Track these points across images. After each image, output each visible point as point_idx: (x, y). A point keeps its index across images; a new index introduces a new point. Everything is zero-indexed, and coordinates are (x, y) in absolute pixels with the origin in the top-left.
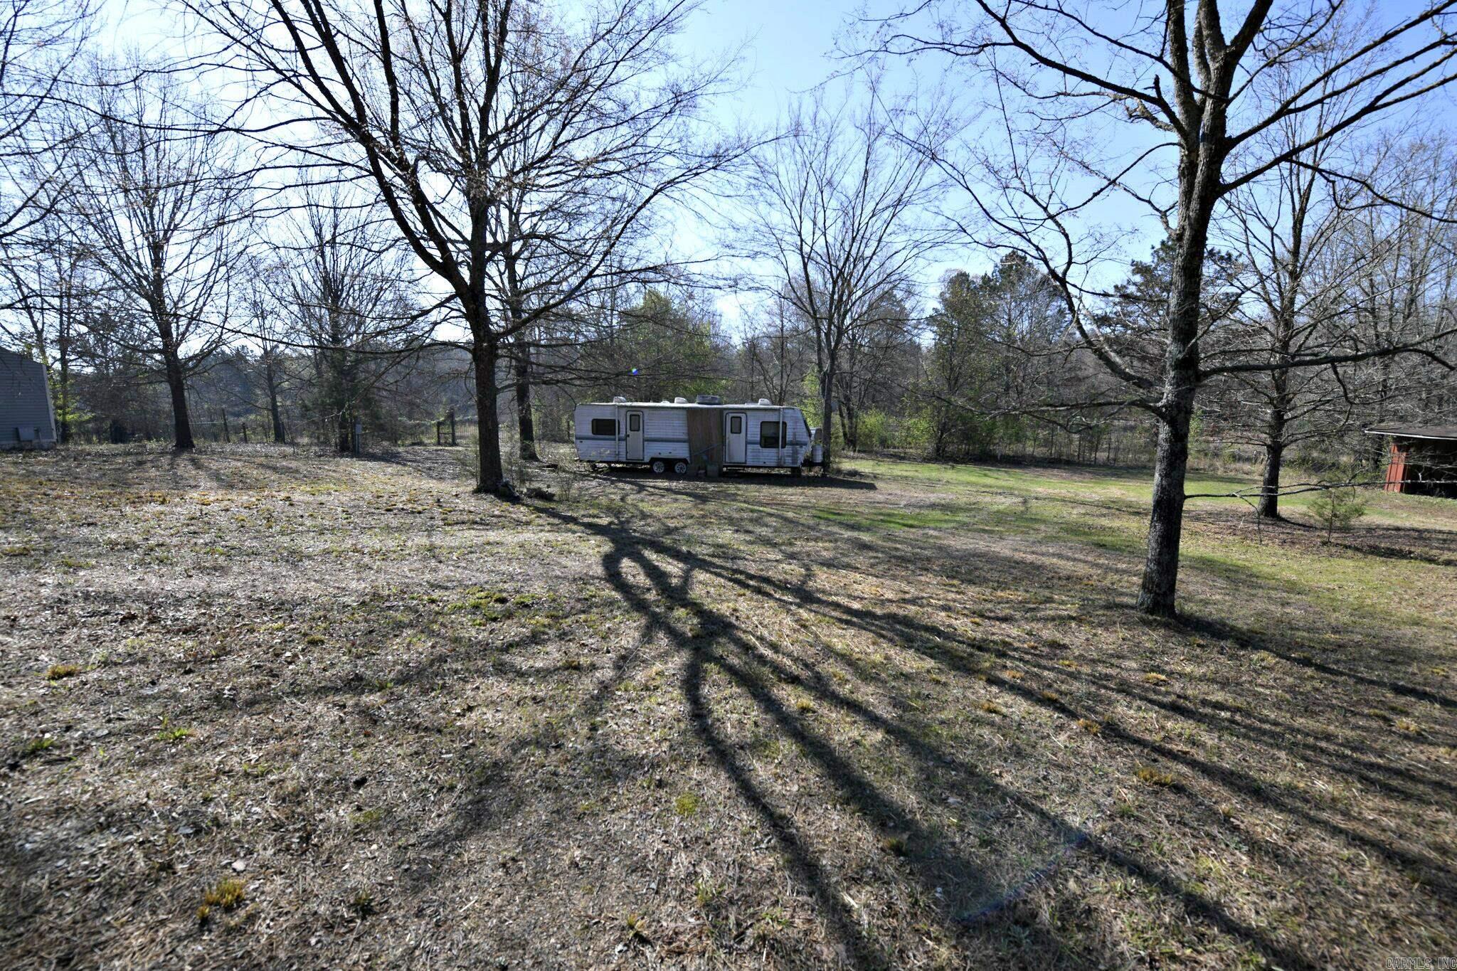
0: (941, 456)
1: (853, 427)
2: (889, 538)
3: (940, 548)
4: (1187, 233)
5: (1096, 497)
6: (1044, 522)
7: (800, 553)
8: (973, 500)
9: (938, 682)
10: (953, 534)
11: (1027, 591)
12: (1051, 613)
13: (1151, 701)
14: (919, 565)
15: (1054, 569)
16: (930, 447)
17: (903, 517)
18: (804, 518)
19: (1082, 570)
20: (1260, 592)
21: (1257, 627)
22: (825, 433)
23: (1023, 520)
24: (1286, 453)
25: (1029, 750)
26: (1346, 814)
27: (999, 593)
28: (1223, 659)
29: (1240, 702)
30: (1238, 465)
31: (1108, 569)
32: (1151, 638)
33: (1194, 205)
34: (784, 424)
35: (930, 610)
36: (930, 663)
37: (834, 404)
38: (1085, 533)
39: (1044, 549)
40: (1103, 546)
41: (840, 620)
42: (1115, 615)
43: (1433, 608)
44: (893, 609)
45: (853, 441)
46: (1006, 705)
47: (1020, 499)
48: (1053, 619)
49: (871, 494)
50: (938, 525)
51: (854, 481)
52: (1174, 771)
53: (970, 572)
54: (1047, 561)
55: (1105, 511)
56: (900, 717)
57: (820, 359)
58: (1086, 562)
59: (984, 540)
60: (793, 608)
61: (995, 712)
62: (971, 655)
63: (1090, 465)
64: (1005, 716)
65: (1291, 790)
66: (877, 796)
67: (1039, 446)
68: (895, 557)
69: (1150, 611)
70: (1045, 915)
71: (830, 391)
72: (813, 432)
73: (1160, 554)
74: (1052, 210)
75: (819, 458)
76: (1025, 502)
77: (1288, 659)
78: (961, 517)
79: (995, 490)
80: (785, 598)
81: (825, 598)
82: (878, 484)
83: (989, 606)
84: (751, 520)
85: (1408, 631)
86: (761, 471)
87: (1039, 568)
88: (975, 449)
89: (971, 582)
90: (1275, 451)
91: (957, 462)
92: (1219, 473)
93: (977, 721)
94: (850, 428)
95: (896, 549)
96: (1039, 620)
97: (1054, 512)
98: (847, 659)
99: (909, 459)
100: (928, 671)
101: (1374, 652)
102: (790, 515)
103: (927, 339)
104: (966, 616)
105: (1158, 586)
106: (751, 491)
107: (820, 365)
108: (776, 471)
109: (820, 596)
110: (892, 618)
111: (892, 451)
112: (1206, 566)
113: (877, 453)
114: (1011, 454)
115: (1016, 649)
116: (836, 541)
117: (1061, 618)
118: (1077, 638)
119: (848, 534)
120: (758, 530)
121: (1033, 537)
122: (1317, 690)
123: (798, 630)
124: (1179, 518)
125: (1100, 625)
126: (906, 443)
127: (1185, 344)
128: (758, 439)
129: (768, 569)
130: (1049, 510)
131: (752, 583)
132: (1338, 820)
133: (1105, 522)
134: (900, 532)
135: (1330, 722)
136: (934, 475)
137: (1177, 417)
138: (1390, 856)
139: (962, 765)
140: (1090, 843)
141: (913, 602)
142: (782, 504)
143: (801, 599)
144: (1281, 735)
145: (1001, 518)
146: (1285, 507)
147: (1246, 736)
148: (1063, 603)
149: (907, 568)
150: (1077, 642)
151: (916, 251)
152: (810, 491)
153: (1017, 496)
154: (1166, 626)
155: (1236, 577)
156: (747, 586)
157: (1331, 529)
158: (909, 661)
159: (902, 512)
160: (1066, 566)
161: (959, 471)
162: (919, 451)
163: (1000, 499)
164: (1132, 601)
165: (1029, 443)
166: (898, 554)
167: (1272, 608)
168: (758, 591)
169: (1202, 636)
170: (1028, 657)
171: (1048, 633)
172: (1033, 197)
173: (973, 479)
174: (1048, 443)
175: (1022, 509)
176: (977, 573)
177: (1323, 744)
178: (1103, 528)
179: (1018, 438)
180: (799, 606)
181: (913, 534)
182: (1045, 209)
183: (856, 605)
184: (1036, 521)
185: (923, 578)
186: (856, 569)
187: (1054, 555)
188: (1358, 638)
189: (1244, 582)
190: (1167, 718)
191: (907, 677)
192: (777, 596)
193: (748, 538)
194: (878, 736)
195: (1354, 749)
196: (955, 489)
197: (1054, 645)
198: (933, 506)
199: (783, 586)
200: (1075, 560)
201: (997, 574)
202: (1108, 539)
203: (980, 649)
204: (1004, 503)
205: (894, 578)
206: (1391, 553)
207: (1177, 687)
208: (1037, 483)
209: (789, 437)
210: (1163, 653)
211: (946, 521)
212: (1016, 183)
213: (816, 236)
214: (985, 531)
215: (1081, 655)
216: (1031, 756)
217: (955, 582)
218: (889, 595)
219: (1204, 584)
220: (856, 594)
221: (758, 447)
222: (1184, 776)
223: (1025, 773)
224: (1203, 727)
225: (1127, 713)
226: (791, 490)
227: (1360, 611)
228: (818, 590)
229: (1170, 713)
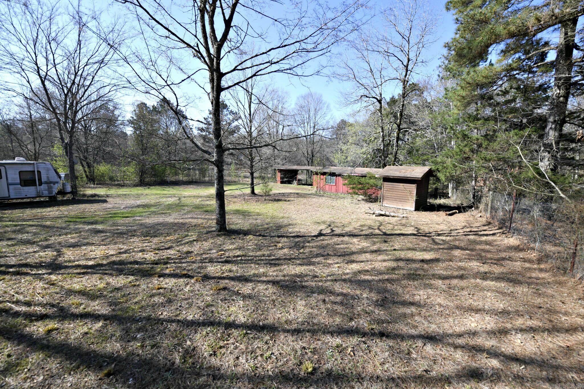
0: (142, 183)
1: (92, 172)
2: (114, 224)
3: (141, 225)
4: (214, 102)
5: (205, 194)
6: (187, 206)
7: (53, 244)
8: (158, 201)
9: (135, 286)
10: (148, 217)
11: (179, 234)
12: (187, 241)
13: (219, 262)
14: (130, 234)
15: (190, 223)
16: (137, 180)
17: (123, 213)
18: (60, 223)
19: (200, 221)
20: (251, 217)
21: (250, 228)
22: (72, 176)
23: (179, 206)
24: (255, 175)
25: (174, 298)
26: (266, 276)
27: (168, 238)
28: (240, 241)
29: (244, 253)
30: (246, 179)
31: (209, 219)
32: (219, 240)
33: (215, 93)
34: (39, 172)
35: (133, 254)
36: (131, 278)
37: (75, 159)
38: (201, 208)
39: (186, 216)
40: (208, 211)
41: (79, 274)
42: (209, 235)
43: (286, 213)
44: (114, 259)
45: (92, 179)
46: (166, 284)
47: (178, 198)
48: (188, 243)
49: (105, 205)
50: (141, 214)
51: (94, 199)
52: (224, 283)
53: (155, 232)
54: (187, 221)
55: (208, 199)
56: (113, 310)
57: (61, 135)
58: (201, 218)
59: (163, 217)
60: (45, 276)
61: (161, 288)
62: (152, 268)
63: (203, 183)
64: (165, 288)
65: (255, 275)
66: (98, 355)
67: (185, 176)
68: (116, 233)
69: (219, 231)
70: (178, 361)
71: (71, 154)
72: (63, 175)
73: (220, 211)
74: (169, 83)
75: (69, 189)
76: (179, 199)
77: (256, 236)
78: (153, 209)
79: (167, 196)
80: (40, 272)
81: (70, 264)
82: (108, 199)
83: (163, 244)
84: (14, 232)
85: (281, 220)
86: (25, 200)
87: (184, 224)
88: (158, 179)
89: (155, 236)
90: (252, 174)
91: (151, 186)
92: (241, 182)
93: (153, 296)
94: (89, 172)
95: (118, 229)
96: (182, 245)
97: (191, 201)
98: (82, 293)
99: (126, 186)
100: (130, 282)
101: (274, 228)
102: (48, 223)
103: (129, 130)
104: (151, 251)
105: (221, 222)
106: (17, 213)
107: (62, 139)
108: (38, 199)
109: (67, 264)
110: (114, 263)
111: (116, 183)
112: (237, 212)
113: (108, 184)
114: (174, 180)
115: (172, 259)
116: (80, 232)
117: (191, 241)
118: (196, 248)
119: (87, 227)
120: (20, 236)
121: (183, 212)
122: (262, 243)
123: (48, 288)
124: (224, 198)
125: (204, 240)
126: (123, 179)
127: (218, 140)
128: (19, 181)
129: (26, 258)
130: (188, 201)
131: (11, 270)
132: (265, 279)
133: (208, 203)
134: (120, 221)
135: (264, 251)
136: (140, 192)
137: (219, 164)
138: (274, 283)
139: (144, 318)
140: (195, 323)
141: (125, 252)
142: (42, 218)
143: (53, 269)
144: (253, 259)
145: (170, 207)
146: (256, 191)
147: (244, 263)
148: (192, 235)
149: (123, 237)
150: (196, 249)
151: (115, 88)
152: (63, 208)
153: (176, 197)
154: (224, 235)
155: (244, 214)
156: (7, 273)
157: (266, 196)
158: (120, 281)
159: (122, 211)
160: (194, 221)
161: (152, 189)
162: (131, 182)
163: (170, 199)
164: (214, 229)
165: (180, 176)
166: (119, 231)
167: (253, 221)
168: (18, 273)
169: (235, 235)
170: (177, 261)
171: (185, 249)
172: (160, 75)
173: (158, 192)
174: (188, 175)
175: (178, 202)
176: (158, 232)
177: (262, 258)
178: (208, 205)
179: (176, 174)
180: (50, 274)
181: (127, 220)
182: (166, 82)
183: (91, 263)
184: (184, 206)
185: (131, 240)
186: (93, 244)
187: (190, 218)
188: (271, 225)
189: (247, 215)
190: (223, 266)
191: (118, 289)
192: (33, 272)
193: (10, 243)
194: (100, 324)
195: (269, 257)
196: (149, 197)
197: (188, 252)
198: (138, 206)
199: (39, 266)
200: (198, 218)
201: (167, 230)
202: (209, 209)
203: (157, 264)
204: (171, 201)
205: (116, 243)
206: (279, 200)
207: (227, 254)
208: (184, 191)
209: (44, 179)
210: (224, 244)
211: (145, 212)
212: (152, 68)
213: (49, 68)
214: (163, 213)
215: (197, 253)
216: (175, 300)
217: (148, 238)
218: (112, 252)
219: (236, 218)
220: (92, 257)
221: (19, 186)
222: (227, 283)
223: (172, 308)
224: (233, 265)
225: (212, 269)
226: (49, 209)
227: (273, 218)
228: (66, 262)
229: (223, 264)
